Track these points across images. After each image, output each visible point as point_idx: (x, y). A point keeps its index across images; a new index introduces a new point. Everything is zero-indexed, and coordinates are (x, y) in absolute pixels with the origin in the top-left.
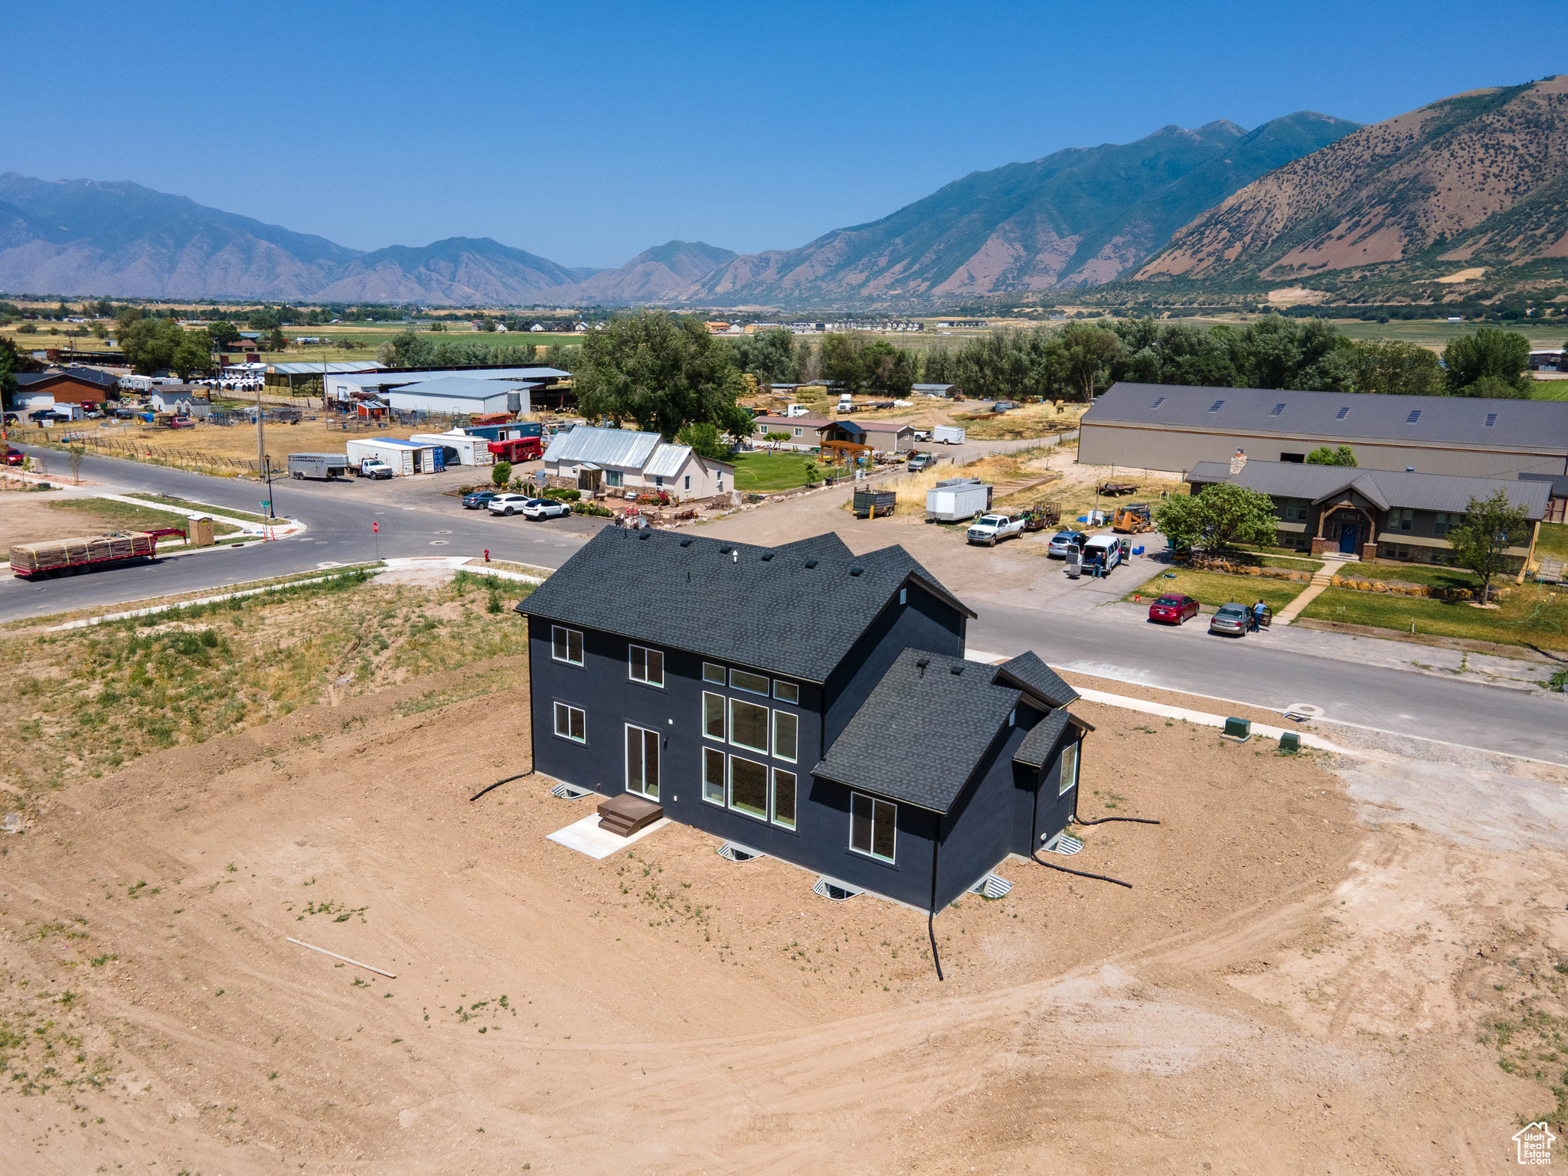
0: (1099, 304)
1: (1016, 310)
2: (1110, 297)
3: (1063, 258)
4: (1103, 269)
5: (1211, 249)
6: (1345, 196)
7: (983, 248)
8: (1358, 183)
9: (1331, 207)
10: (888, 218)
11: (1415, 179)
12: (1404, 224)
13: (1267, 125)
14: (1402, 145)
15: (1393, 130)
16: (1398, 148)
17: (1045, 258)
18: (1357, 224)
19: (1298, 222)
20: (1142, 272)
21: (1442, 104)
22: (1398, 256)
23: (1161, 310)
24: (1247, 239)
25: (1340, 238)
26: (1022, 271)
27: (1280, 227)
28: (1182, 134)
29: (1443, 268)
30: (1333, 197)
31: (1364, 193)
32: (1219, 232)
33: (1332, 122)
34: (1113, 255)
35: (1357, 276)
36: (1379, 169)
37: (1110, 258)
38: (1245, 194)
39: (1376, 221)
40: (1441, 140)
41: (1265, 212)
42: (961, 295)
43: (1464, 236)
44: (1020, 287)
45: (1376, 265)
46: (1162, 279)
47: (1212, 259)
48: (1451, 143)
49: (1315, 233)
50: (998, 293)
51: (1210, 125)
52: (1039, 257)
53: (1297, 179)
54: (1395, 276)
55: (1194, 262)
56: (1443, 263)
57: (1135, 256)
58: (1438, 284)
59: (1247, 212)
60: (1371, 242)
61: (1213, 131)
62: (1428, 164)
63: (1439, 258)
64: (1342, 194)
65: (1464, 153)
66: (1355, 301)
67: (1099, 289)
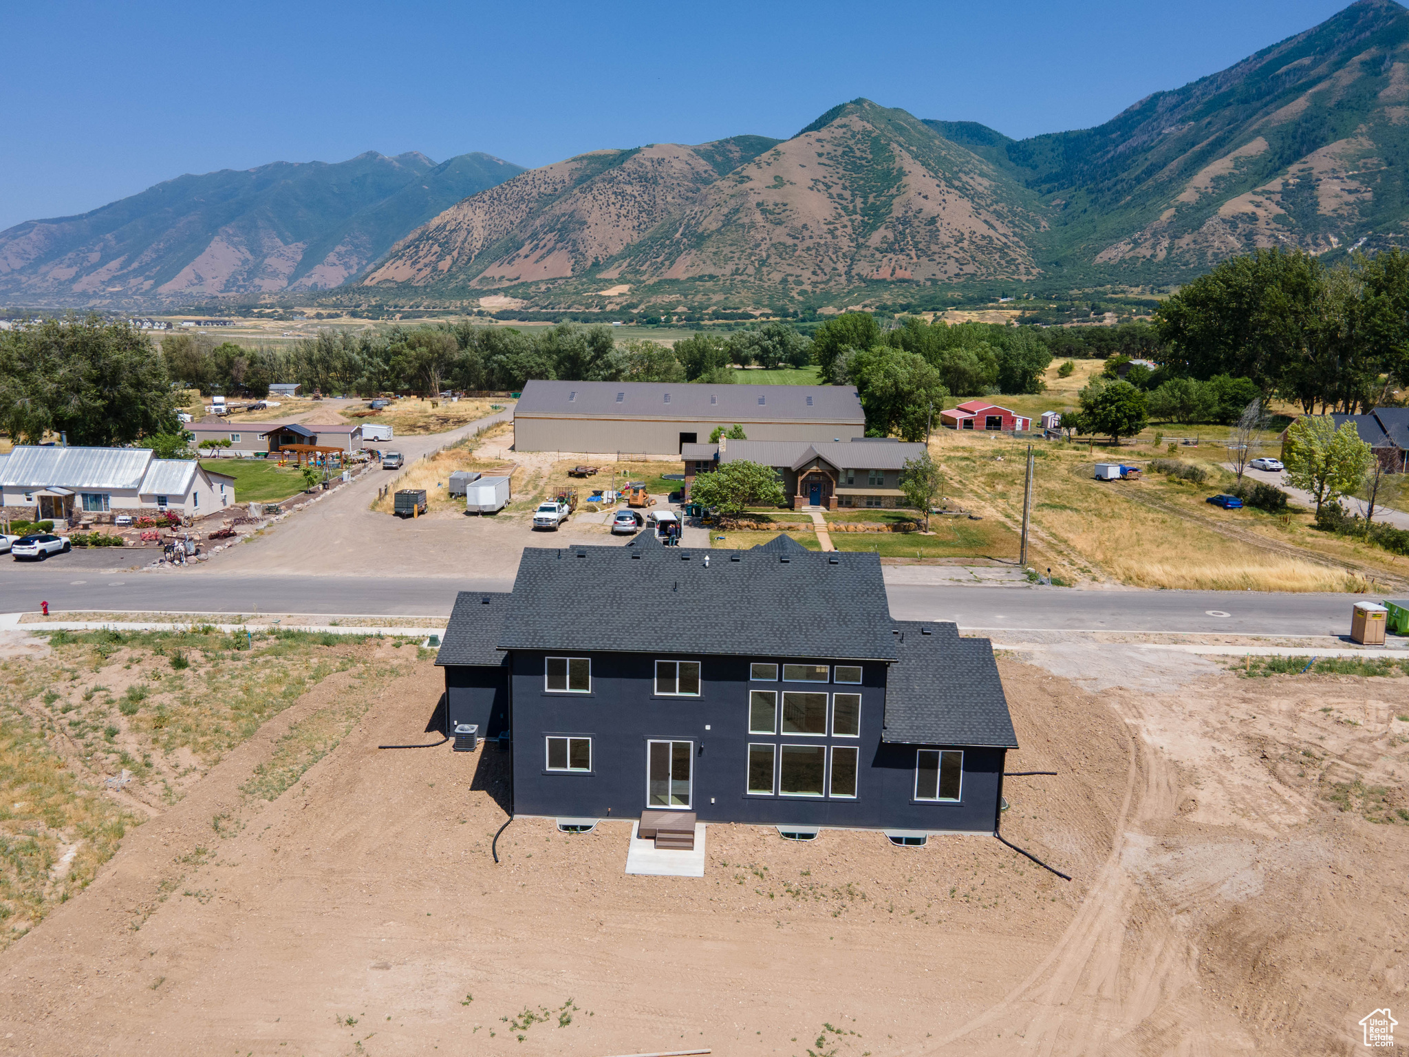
0: (335, 306)
1: (256, 311)
2: (345, 299)
3: (290, 263)
4: (330, 274)
5: (426, 260)
6: (523, 224)
7: (208, 249)
8: (532, 214)
9: (516, 231)
10: (93, 213)
11: (571, 215)
12: (570, 248)
13: (452, 160)
14: (559, 187)
15: (550, 175)
16: (556, 190)
17: (272, 262)
18: (537, 246)
19: (493, 242)
20: (370, 278)
21: (582, 158)
22: (569, 274)
23: (392, 312)
24: (455, 254)
25: (526, 257)
26: (251, 274)
27: (479, 245)
28: (383, 160)
29: (601, 284)
30: (516, 223)
31: (538, 222)
32: (431, 247)
33: (501, 163)
34: (337, 263)
35: (543, 287)
36: (546, 205)
37: (335, 264)
38: (448, 215)
39: (550, 245)
40: (585, 186)
41: (466, 233)
42: (191, 295)
43: (611, 260)
44: (252, 289)
45: (555, 280)
46: (388, 285)
47: (429, 269)
48: (592, 189)
49: (507, 252)
50: (230, 294)
51: (405, 155)
52: (267, 261)
53: (486, 208)
54: (570, 289)
55: (414, 271)
56: (601, 280)
57: (358, 264)
58: (601, 296)
59: (451, 232)
60: (549, 261)
61: (409, 160)
62: (579, 203)
63: (598, 276)
64: (521, 222)
65: (602, 197)
66: (545, 307)
67: (332, 292)
